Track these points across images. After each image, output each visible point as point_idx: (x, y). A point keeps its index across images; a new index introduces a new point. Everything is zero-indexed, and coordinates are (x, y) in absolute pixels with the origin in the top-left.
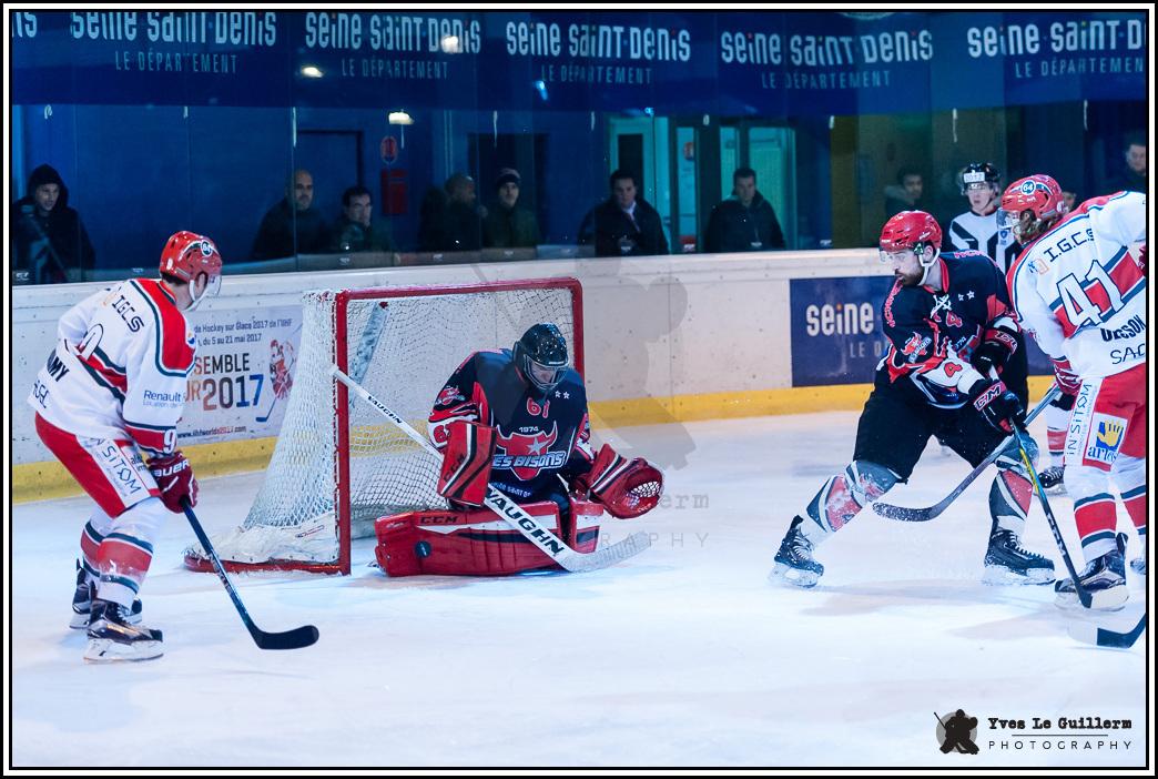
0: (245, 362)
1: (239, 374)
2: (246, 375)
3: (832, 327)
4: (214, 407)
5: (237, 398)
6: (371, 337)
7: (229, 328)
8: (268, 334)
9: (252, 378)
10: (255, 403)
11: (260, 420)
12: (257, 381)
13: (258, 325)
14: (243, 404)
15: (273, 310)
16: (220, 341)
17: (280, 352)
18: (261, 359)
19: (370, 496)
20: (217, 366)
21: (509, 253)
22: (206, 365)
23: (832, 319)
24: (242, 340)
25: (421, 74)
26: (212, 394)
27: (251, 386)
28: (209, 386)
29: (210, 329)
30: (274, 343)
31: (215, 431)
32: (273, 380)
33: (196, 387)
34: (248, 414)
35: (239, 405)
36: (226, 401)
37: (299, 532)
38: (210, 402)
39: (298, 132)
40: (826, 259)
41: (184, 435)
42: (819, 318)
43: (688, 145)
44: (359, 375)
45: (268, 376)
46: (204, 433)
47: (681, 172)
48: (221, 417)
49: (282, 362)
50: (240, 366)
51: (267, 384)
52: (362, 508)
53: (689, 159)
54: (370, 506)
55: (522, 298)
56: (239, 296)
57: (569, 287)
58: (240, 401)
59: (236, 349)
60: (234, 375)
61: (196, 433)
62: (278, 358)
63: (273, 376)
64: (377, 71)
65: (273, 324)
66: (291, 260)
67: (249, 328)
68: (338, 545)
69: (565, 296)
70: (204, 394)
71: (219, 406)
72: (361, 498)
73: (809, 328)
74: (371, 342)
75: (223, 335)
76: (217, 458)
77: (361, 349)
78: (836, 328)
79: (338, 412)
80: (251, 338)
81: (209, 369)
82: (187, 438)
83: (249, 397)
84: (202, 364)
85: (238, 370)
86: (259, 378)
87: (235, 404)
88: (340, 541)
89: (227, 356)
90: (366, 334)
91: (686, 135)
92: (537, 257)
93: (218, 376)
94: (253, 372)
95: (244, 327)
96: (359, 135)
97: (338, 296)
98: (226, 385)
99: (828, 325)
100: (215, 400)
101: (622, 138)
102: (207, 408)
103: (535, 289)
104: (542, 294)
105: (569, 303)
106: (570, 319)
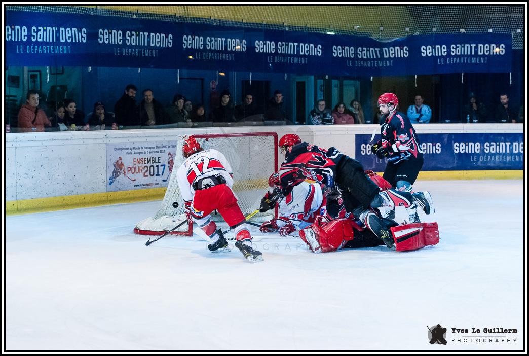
0: (159, 160)
1: (157, 164)
2: (159, 165)
4: (147, 176)
5: (156, 173)
7: (153, 148)
8: (167, 150)
9: (161, 166)
10: (162, 175)
11: (164, 181)
12: (163, 167)
13: (164, 147)
14: (158, 175)
15: (169, 142)
16: (150, 152)
17: (171, 157)
18: (164, 159)
20: (149, 161)
21: (255, 123)
22: (145, 161)
24: (158, 152)
25: (224, 58)
26: (147, 171)
27: (161, 169)
28: (146, 168)
29: (147, 148)
30: (169, 154)
31: (147, 185)
32: (169, 167)
33: (141, 169)
34: (160, 179)
35: (156, 175)
36: (152, 174)
37: (173, 219)
38: (146, 174)
39: (180, 78)
40: (368, 128)
41: (136, 186)
42: (366, 148)
43: (321, 86)
45: (167, 165)
46: (143, 185)
47: (318, 95)
48: (150, 180)
49: (172, 160)
50: (157, 161)
51: (167, 168)
53: (321, 91)
55: (256, 139)
56: (157, 136)
57: (273, 135)
58: (157, 174)
59: (156, 155)
60: (155, 165)
61: (141, 185)
62: (171, 159)
63: (169, 165)
64: (208, 57)
65: (169, 147)
66: (176, 124)
67: (160, 148)
68: (188, 226)
69: (272, 138)
70: (144, 171)
71: (149, 176)
73: (362, 152)
75: (151, 150)
76: (148, 194)
80: (161, 151)
81: (146, 162)
82: (138, 187)
83: (160, 173)
84: (143, 161)
85: (156, 163)
86: (164, 166)
87: (155, 175)
89: (153, 158)
91: (320, 82)
92: (265, 125)
93: (149, 165)
94: (161, 164)
95: (159, 147)
96: (202, 80)
97: (190, 137)
98: (152, 168)
100: (148, 173)
101: (298, 83)
102: (145, 176)
103: (261, 136)
104: (264, 137)
105: (273, 141)
106: (274, 147)
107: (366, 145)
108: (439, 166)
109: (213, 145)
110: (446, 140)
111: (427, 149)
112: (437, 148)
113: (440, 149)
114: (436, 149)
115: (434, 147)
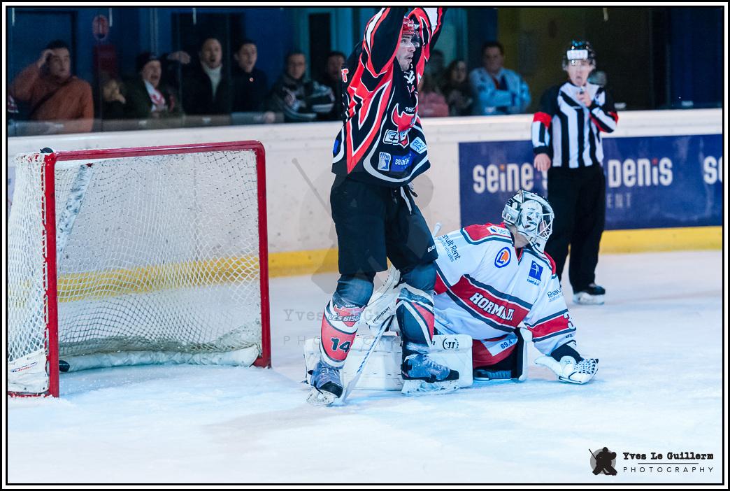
3: (496, 185)
6: (79, 193)
19: (77, 334)
21: (207, 119)
23: (496, 178)
37: (14, 367)
44: (69, 227)
52: (71, 345)
54: (78, 343)
55: (212, 158)
57: (254, 149)
68: (47, 378)
69: (250, 157)
72: (68, 336)
73: (476, 186)
74: (80, 196)
77: (71, 204)
78: (500, 186)
79: (47, 260)
88: (50, 375)
90: (73, 190)
92: (232, 123)
96: (73, 15)
97: (47, 158)
99: (493, 183)
103: (223, 150)
104: (230, 154)
105: (253, 163)
106: (255, 177)
107: (485, 168)
108: (669, 215)
109: (105, 176)
110: (683, 151)
111: (636, 176)
112: (663, 171)
113: (669, 173)
114: (659, 174)
115: (655, 170)
